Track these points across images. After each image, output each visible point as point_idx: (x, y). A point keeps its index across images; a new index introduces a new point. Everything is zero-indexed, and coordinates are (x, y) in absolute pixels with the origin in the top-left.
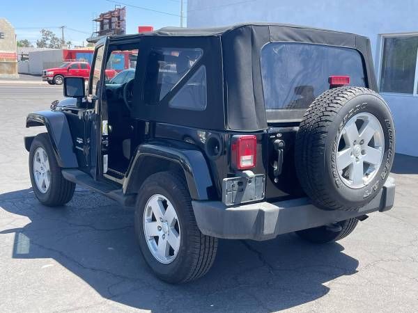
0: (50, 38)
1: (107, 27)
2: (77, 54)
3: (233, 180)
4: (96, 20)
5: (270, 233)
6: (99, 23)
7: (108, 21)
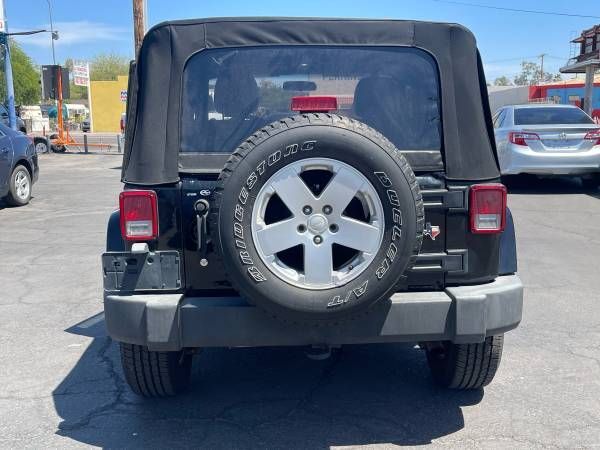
0: (532, 71)
1: (589, 49)
2: (548, 91)
3: (115, 255)
4: (574, 42)
5: (161, 340)
6: (579, 45)
7: (592, 40)
